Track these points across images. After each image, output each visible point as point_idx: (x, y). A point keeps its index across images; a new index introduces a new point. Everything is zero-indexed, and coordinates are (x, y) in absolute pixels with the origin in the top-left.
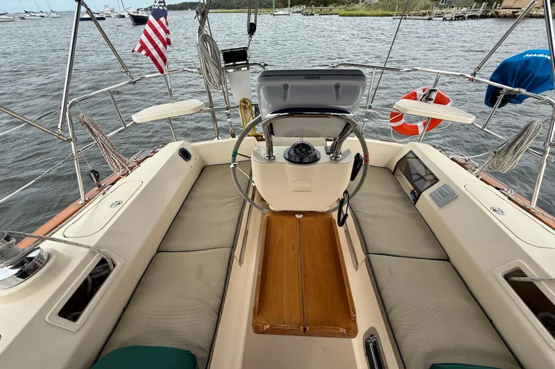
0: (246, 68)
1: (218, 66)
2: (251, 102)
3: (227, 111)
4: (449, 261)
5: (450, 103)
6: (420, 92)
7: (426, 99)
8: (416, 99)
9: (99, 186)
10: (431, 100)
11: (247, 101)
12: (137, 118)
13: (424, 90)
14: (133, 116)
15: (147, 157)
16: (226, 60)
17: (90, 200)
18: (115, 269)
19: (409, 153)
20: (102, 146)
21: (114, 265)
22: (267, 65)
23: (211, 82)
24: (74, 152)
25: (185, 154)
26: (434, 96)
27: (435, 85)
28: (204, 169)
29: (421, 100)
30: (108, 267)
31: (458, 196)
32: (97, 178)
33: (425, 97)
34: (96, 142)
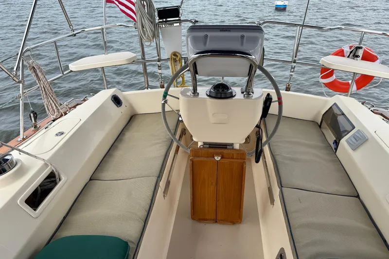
0: (178, 24)
1: (152, 22)
2: (181, 55)
3: (158, 63)
4: (359, 198)
5: (378, 61)
6: (347, 50)
7: (353, 56)
8: (344, 56)
9: (35, 127)
10: (357, 56)
11: (178, 54)
12: (74, 66)
13: (351, 47)
14: (70, 65)
15: (78, 105)
16: (160, 17)
17: (27, 137)
18: (61, 182)
19: (333, 105)
20: (43, 89)
21: (60, 180)
22: (197, 22)
23: (145, 35)
24: (21, 93)
25: (117, 100)
26: (360, 53)
27: (360, 43)
28: (133, 118)
29: (348, 57)
30: (56, 180)
31: (367, 140)
32: (35, 118)
33: (352, 54)
34: (39, 85)
